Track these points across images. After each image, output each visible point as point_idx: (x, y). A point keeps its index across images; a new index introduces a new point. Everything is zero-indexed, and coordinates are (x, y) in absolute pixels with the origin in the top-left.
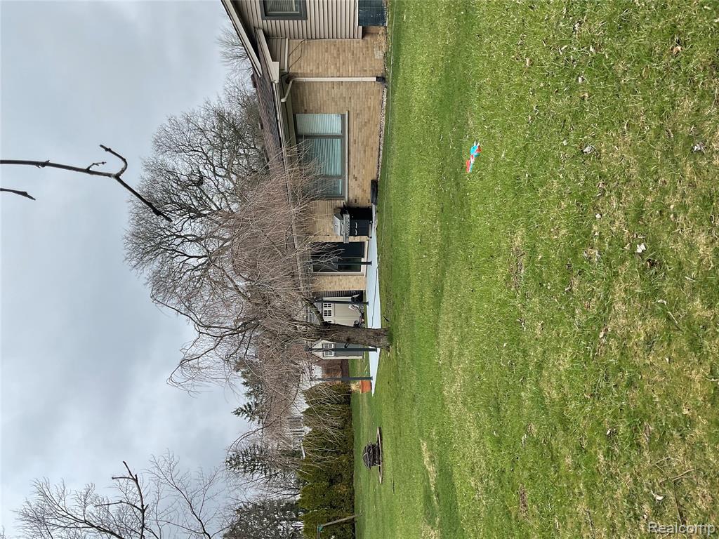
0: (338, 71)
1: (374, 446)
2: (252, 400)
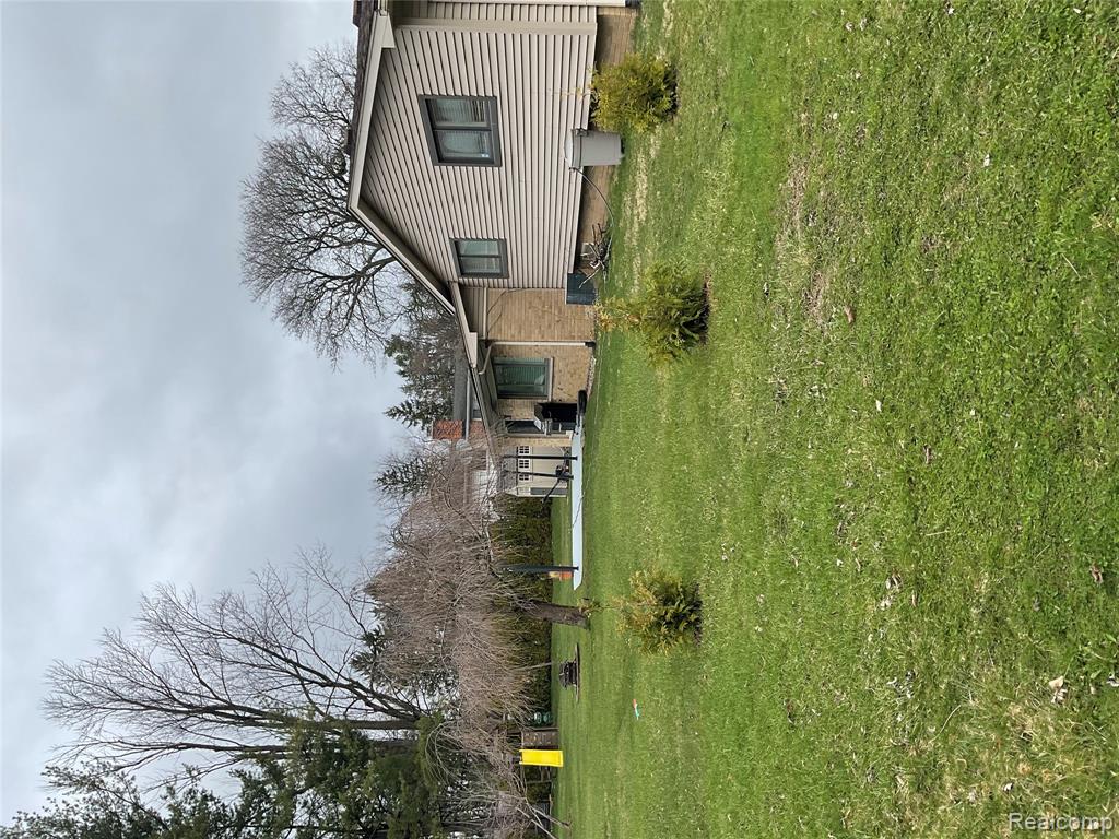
0: (543, 337)
1: (571, 664)
2: (413, 397)
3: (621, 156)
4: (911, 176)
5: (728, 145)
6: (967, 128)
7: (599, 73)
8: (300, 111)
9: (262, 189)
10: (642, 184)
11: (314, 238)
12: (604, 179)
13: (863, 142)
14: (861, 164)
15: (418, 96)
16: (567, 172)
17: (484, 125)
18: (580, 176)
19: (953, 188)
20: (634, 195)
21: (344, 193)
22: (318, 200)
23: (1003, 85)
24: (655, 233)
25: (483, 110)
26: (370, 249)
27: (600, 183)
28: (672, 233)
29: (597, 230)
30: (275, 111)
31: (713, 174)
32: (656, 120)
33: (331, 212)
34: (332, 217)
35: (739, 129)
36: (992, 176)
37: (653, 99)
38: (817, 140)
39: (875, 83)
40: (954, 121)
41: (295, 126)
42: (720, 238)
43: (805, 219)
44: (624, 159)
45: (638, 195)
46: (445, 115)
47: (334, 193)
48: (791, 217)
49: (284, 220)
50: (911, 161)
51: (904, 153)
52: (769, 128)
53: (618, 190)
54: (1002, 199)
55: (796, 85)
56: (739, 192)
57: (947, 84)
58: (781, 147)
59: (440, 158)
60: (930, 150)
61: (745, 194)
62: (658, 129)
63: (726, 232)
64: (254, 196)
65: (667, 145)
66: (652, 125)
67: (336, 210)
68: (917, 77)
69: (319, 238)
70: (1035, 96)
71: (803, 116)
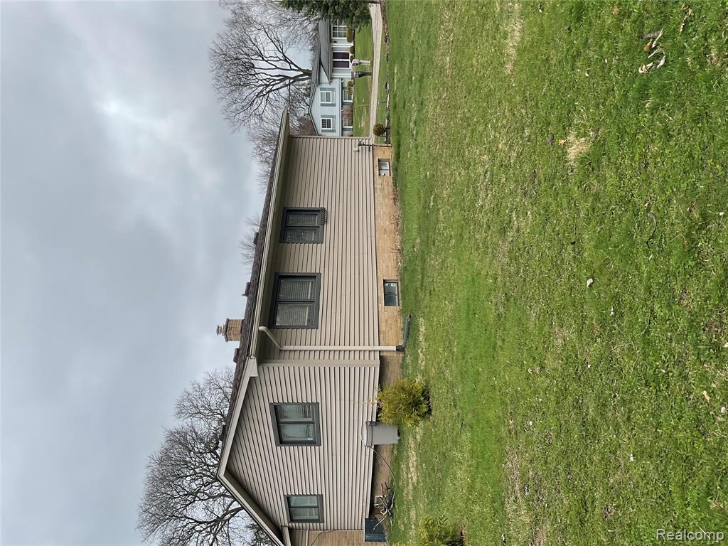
3: (398, 438)
4: (586, 465)
5: (466, 437)
6: (615, 436)
7: (382, 391)
8: (194, 410)
9: (161, 460)
10: (413, 458)
11: (192, 494)
12: (388, 453)
13: (551, 441)
14: (553, 455)
15: (270, 404)
16: (364, 448)
17: (310, 419)
18: (372, 451)
19: (614, 474)
20: (408, 464)
21: (216, 462)
22: (198, 467)
23: (630, 411)
24: (424, 492)
25: (310, 412)
26: (228, 500)
27: (385, 455)
28: (436, 494)
29: (384, 486)
30: (177, 410)
31: (459, 455)
32: (419, 418)
33: (205, 475)
34: (205, 479)
35: (472, 427)
36: (637, 468)
37: (416, 405)
38: (522, 438)
39: (552, 405)
40: (605, 431)
41: (189, 419)
42: (468, 499)
43: (522, 490)
44: (400, 440)
45: (410, 465)
46: (286, 414)
47: (209, 462)
48: (513, 487)
49: (173, 482)
50: (584, 455)
51: (578, 449)
52: (491, 428)
53: (397, 460)
54: (648, 483)
55: (503, 403)
56: (477, 468)
57: (596, 408)
58: (499, 440)
59: (281, 441)
60: (594, 449)
61: (480, 469)
62: (421, 423)
63: (471, 495)
64: (155, 466)
65: (427, 432)
66: (416, 422)
67: (209, 474)
68: (577, 403)
69: (194, 494)
70: (651, 419)
71: (511, 422)
